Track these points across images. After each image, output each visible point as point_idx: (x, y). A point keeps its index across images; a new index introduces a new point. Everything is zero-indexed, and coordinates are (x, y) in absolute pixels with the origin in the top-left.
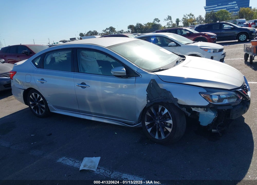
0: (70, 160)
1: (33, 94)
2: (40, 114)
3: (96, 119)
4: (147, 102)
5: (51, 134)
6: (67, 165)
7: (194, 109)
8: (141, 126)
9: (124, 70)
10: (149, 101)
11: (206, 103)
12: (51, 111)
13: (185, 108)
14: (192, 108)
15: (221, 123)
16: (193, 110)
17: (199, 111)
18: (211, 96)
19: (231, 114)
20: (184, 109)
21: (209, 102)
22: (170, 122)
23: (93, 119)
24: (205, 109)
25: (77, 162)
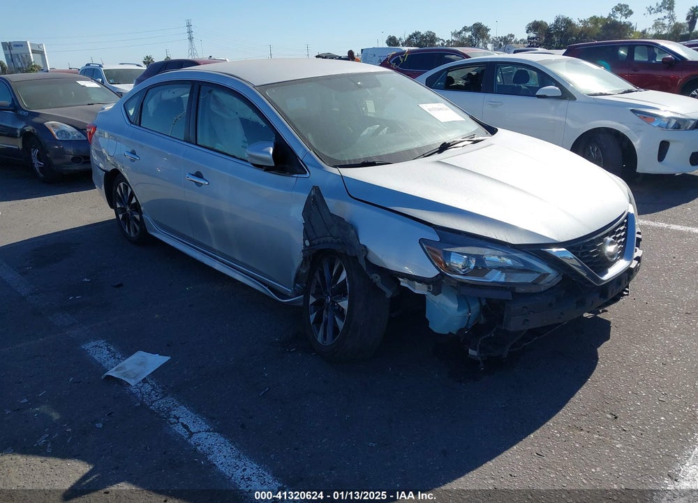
0: (109, 350)
1: (121, 184)
2: (132, 235)
3: (221, 267)
4: (304, 244)
5: (120, 285)
6: (93, 358)
7: (404, 283)
8: (301, 304)
9: (268, 153)
10: (307, 243)
11: (431, 272)
12: (148, 231)
13: (378, 276)
14: (400, 279)
15: (489, 335)
16: (402, 284)
17: (415, 289)
18: (448, 255)
19: (505, 316)
20: (376, 278)
21: (439, 270)
22: (344, 304)
23: (217, 266)
24: (431, 286)
25: (117, 356)
